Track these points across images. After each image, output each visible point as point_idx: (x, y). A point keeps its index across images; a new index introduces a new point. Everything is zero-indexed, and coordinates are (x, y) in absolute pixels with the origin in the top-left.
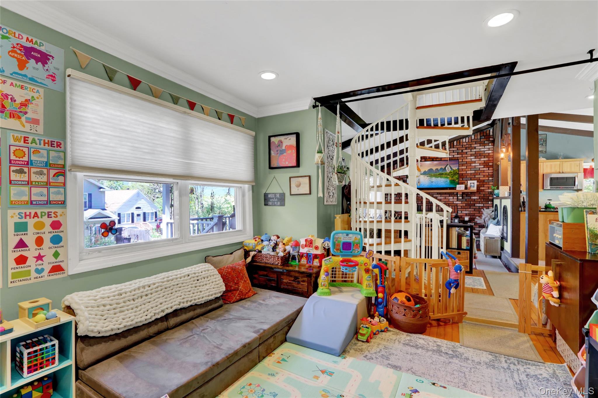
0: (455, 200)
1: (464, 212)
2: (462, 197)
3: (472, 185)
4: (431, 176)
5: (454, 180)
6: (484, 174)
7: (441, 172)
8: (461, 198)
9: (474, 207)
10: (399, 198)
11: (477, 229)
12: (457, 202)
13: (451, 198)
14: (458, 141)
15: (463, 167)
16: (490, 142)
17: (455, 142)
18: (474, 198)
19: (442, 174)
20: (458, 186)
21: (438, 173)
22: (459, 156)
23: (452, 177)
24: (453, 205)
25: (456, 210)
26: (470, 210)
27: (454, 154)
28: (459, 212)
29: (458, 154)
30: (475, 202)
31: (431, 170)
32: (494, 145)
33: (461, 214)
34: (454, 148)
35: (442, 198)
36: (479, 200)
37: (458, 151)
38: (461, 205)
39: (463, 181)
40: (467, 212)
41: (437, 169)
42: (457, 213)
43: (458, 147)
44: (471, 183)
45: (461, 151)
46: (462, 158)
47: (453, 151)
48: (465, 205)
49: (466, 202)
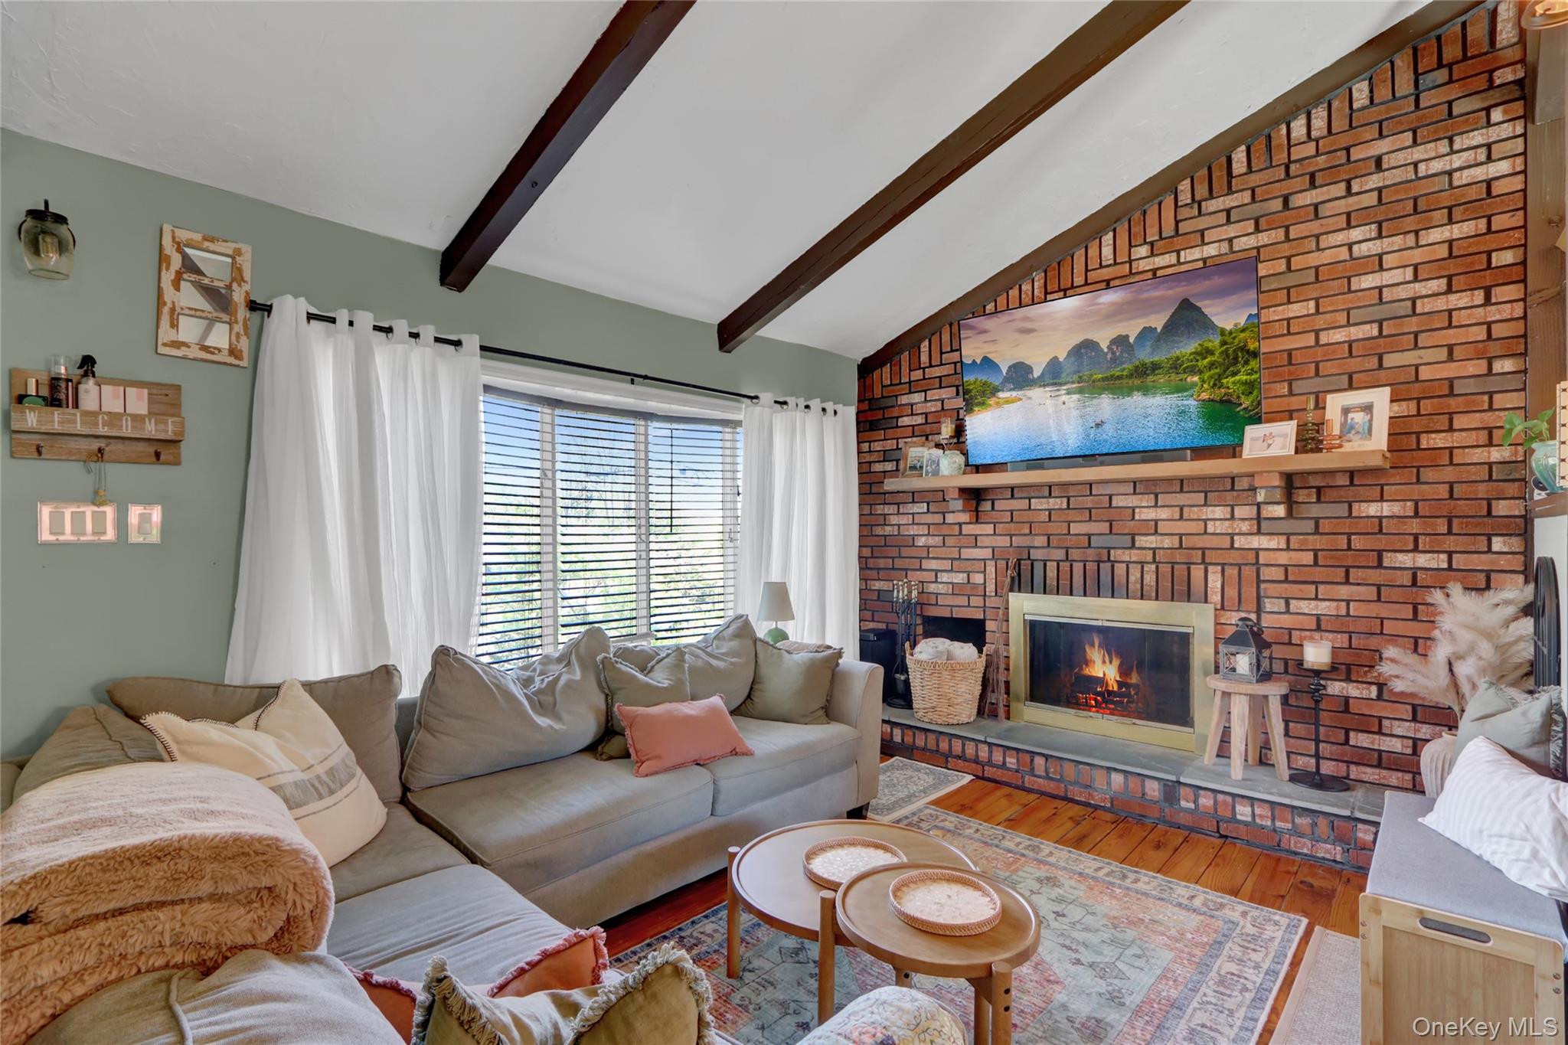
0: (1245, 527)
1: (1305, 607)
2: (1290, 502)
3: (1358, 417)
4: (1092, 387)
5: (1227, 402)
6: (1451, 336)
7: (1145, 355)
8: (1280, 511)
9: (1376, 576)
10: (938, 518)
11: (1400, 728)
12: (1256, 542)
13: (1219, 512)
14: (1260, 145)
15: (1296, 310)
16: (1495, 96)
17: (1239, 156)
18: (1373, 509)
19: (1155, 367)
20: (1252, 432)
21: (1128, 367)
22: (1264, 238)
23: (1217, 383)
24: (1234, 557)
25: (1249, 592)
26: (1344, 591)
27: (1231, 231)
28: (1269, 605)
29: (1258, 229)
30: (1381, 542)
31: (1087, 347)
32: (1528, 116)
33: (1286, 621)
34: (1230, 191)
35: (1163, 514)
36: (1415, 526)
37: (1257, 209)
38: (1283, 558)
39: (1295, 403)
40: (1323, 608)
41: (1121, 341)
42: (1259, 610)
43: (1255, 179)
44: (1346, 411)
45: (1277, 205)
46: (1286, 249)
47: (1228, 212)
48: (1308, 558)
49: (1318, 542)
